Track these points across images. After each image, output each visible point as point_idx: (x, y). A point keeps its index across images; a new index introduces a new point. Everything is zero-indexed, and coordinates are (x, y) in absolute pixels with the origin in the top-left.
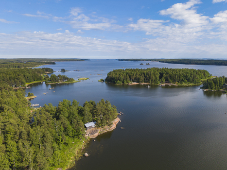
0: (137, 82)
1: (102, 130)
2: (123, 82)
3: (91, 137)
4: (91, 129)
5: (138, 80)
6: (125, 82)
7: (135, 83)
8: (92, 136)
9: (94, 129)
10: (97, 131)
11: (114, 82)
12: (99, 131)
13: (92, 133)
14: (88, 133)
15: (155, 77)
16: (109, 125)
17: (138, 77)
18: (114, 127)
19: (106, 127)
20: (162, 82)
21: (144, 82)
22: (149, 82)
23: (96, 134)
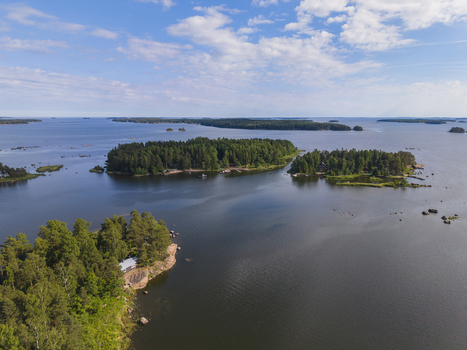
0: (178, 169)
1: (151, 271)
2: (150, 171)
3: (136, 287)
4: (130, 273)
5: (179, 165)
6: (154, 170)
7: (176, 171)
8: (137, 285)
9: (136, 272)
10: (143, 275)
11: (129, 171)
12: (148, 274)
13: (136, 280)
14: (127, 282)
15: (212, 157)
16: (163, 259)
17: (179, 158)
18: (172, 261)
19: (157, 263)
20: (224, 166)
21: (192, 168)
22: (201, 167)
23: (145, 281)
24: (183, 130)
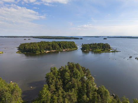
5: (49, 49)
6: (42, 51)
22: (55, 49)
24: (30, 39)
